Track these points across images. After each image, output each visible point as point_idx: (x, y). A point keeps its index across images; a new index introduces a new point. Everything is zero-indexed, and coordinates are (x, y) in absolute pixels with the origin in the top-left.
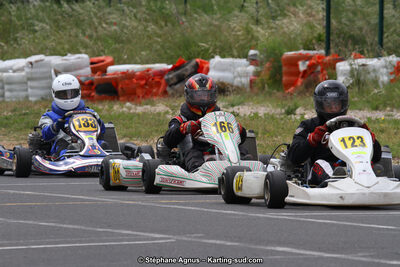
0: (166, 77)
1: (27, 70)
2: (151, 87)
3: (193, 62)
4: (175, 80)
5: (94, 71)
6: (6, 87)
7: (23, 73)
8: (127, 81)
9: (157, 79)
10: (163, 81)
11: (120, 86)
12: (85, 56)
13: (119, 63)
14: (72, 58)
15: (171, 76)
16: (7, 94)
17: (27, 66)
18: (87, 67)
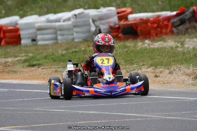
0: (172, 21)
1: (72, 20)
2: (161, 28)
3: (191, 9)
4: (179, 23)
5: (120, 18)
6: (59, 33)
7: (70, 22)
8: (144, 25)
9: (166, 23)
10: (170, 24)
11: (139, 29)
12: (113, 9)
13: (136, 13)
14: (104, 10)
15: (175, 20)
16: (59, 37)
17: (73, 17)
18: (115, 16)
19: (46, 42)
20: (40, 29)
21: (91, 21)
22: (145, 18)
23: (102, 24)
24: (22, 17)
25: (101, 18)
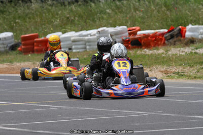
0: (165, 36)
1: (97, 35)
2: (158, 41)
3: (178, 28)
4: (169, 37)
5: (130, 34)
6: (87, 44)
7: (95, 37)
8: (146, 39)
9: (161, 37)
10: (163, 38)
11: (142, 43)
12: (125, 27)
13: (143, 30)
14: (119, 28)
15: (167, 35)
16: (88, 47)
17: (97, 33)
18: (126, 32)
19: (78, 51)
20: (74, 41)
21: (109, 35)
22: (147, 34)
23: (117, 38)
24: (64, 33)
25: (117, 34)
